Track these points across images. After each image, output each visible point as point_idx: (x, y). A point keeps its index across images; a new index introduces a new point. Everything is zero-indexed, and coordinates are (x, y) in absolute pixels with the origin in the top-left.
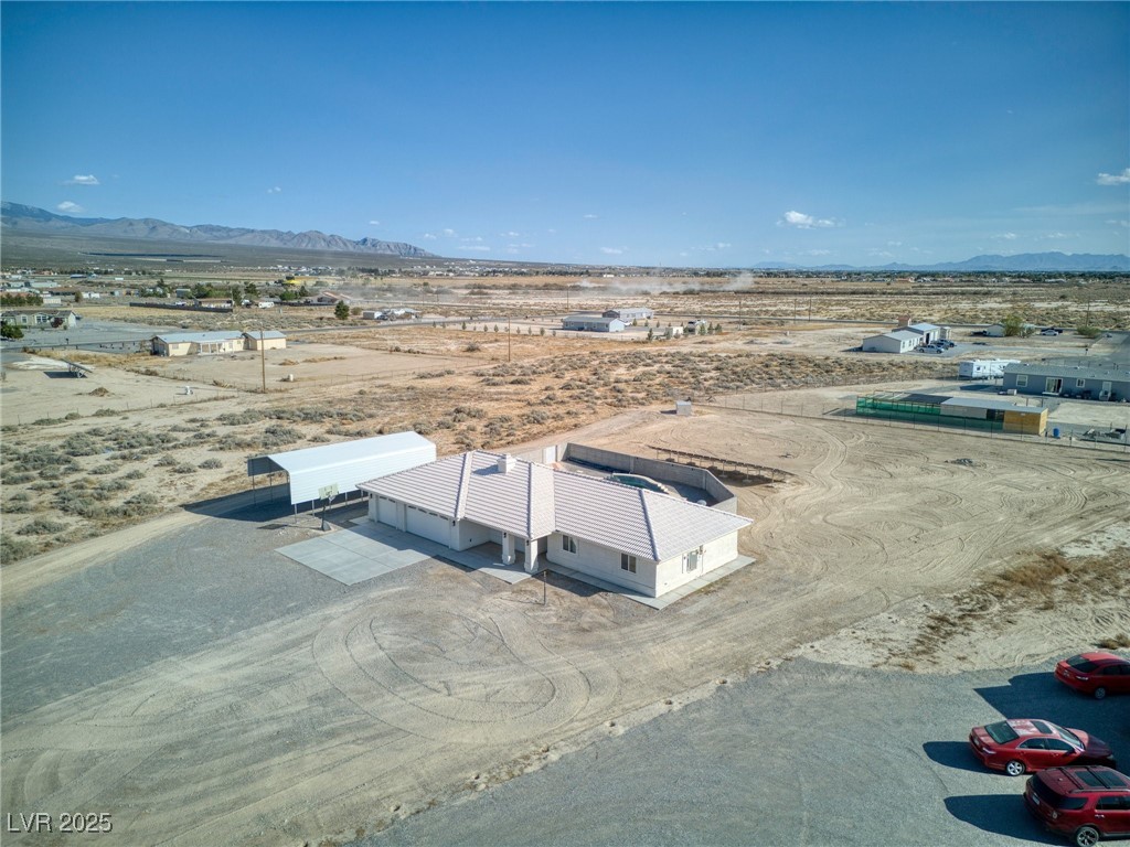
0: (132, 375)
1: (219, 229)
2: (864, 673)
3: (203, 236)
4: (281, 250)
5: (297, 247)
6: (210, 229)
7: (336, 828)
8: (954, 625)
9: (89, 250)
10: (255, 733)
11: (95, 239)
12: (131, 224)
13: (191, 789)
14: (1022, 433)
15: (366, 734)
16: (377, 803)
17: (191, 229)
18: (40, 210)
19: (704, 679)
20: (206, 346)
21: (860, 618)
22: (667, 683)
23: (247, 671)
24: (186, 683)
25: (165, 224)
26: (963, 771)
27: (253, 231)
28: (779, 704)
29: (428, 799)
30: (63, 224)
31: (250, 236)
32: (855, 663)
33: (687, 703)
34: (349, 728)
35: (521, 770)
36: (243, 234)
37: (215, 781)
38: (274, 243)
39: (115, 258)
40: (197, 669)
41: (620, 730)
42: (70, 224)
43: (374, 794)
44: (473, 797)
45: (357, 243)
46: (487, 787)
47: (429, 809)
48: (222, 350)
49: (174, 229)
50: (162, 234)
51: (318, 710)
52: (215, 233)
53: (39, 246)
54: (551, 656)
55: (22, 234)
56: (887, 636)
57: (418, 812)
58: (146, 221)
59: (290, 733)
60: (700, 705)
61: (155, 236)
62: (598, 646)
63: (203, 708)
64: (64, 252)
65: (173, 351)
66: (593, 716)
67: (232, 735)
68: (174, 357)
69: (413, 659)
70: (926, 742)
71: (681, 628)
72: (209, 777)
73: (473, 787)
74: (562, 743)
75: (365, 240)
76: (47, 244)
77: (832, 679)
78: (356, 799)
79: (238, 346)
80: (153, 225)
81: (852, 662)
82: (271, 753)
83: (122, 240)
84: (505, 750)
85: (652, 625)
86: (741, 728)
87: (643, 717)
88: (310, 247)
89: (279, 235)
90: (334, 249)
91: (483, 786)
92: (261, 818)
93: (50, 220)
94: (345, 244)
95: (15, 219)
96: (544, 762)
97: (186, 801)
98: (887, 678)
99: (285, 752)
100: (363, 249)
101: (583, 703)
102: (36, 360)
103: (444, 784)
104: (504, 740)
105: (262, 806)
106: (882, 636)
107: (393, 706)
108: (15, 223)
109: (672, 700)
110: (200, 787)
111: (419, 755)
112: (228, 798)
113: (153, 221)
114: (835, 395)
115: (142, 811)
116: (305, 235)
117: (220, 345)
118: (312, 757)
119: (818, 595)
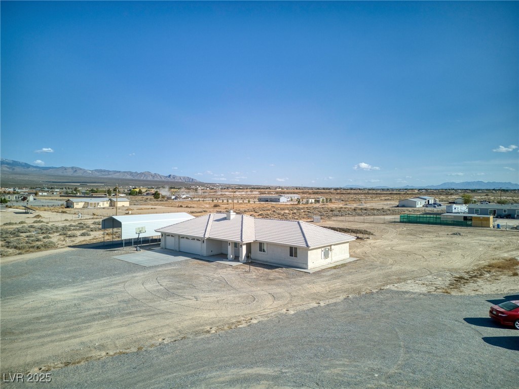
0: (55, 213)
1: (105, 171)
2: (424, 295)
3: (98, 174)
4: (132, 180)
5: (140, 179)
6: (101, 171)
7: (126, 347)
8: (467, 280)
9: (45, 180)
10: (87, 313)
11: (49, 175)
12: (66, 169)
13: (44, 333)
14: (482, 227)
15: (149, 313)
16: (152, 338)
17: (92, 171)
18: (25, 163)
19: (337, 296)
20: (91, 204)
21: (417, 277)
22: (316, 297)
23: (87, 293)
24: (53, 297)
25: (81, 169)
26: (489, 328)
27: (120, 172)
28: (379, 304)
29: (182, 336)
30: (35, 169)
31: (118, 174)
32: (418, 291)
33: (328, 303)
34: (140, 312)
35: (236, 326)
36: (115, 173)
37: (59, 330)
38: (129, 177)
39: (57, 183)
40: (60, 292)
41: (292, 312)
42: (38, 169)
43: (150, 334)
44: (208, 335)
45: (167, 177)
46: (216, 332)
47: (181, 340)
48: (99, 206)
49: (85, 171)
50: (79, 174)
51: (123, 305)
52: (103, 173)
53: (23, 179)
54: (253, 288)
55: (16, 174)
56: (433, 283)
57: (176, 341)
58: (72, 168)
59: (106, 313)
60: (335, 304)
61: (75, 174)
62: (278, 285)
63: (60, 305)
64: (34, 181)
65: (75, 206)
66: (277, 308)
67: (73, 314)
68: (76, 208)
69: (178, 289)
70: (464, 318)
71: (322, 279)
72: (56, 328)
73: (208, 332)
74: (260, 317)
75: (170, 176)
76: (26, 178)
77: (407, 296)
78: (138, 337)
79: (107, 205)
80: (75, 170)
81: (416, 291)
82: (94, 320)
83: (61, 176)
84: (227, 319)
85: (307, 278)
86: (359, 312)
87: (305, 308)
88: (145, 179)
89: (131, 173)
90: (156, 179)
91: (214, 332)
92: (82, 343)
93: (29, 167)
94: (161, 177)
95: (14, 167)
96: (249, 323)
97: (40, 337)
98: (436, 297)
99: (102, 320)
100: (169, 180)
101: (271, 303)
102: (10, 210)
103: (192, 331)
104: (226, 316)
105: (84, 339)
106: (430, 283)
107: (164, 304)
108: (14, 169)
109: (320, 302)
110: (50, 332)
111: (178, 320)
112: (64, 336)
113: (76, 168)
114: (389, 218)
115: (12, 341)
116: (143, 173)
117: (98, 204)
118: (116, 322)
119: (393, 269)
